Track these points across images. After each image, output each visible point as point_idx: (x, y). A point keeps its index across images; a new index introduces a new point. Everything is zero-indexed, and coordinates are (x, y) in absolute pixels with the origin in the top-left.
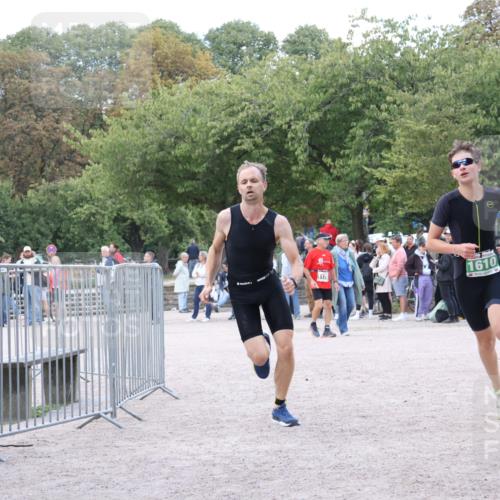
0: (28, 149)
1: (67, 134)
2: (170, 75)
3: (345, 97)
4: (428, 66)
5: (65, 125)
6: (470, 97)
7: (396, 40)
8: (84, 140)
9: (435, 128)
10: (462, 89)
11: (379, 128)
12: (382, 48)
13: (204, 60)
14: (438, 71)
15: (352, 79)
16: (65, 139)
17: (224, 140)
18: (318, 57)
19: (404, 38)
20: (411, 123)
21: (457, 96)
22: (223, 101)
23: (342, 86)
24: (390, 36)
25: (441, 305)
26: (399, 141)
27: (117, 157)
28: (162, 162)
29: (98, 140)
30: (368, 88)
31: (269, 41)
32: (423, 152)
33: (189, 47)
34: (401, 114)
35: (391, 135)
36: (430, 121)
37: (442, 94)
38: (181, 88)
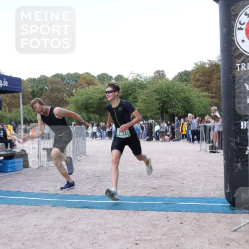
0: (56, 100)
1: (65, 97)
2: (89, 84)
3: (128, 90)
4: (146, 84)
5: (65, 95)
6: (155, 91)
7: (139, 78)
8: (69, 98)
9: (147, 98)
10: (153, 90)
11: (135, 98)
12: (136, 80)
13: (96, 81)
14: (148, 85)
15: (129, 87)
16: (64, 98)
17: (100, 99)
18: (122, 81)
19: (141, 78)
20: (142, 97)
21: (152, 91)
22: (100, 91)
23: (127, 88)
24: (138, 77)
25: (148, 137)
26: (139, 100)
27: (76, 102)
28: (86, 104)
29: (72, 99)
30: (133, 88)
31: (111, 77)
32: (144, 103)
33: (93, 78)
34: (140, 94)
35: (138, 99)
36: (147, 96)
37: (149, 91)
38: (91, 87)
